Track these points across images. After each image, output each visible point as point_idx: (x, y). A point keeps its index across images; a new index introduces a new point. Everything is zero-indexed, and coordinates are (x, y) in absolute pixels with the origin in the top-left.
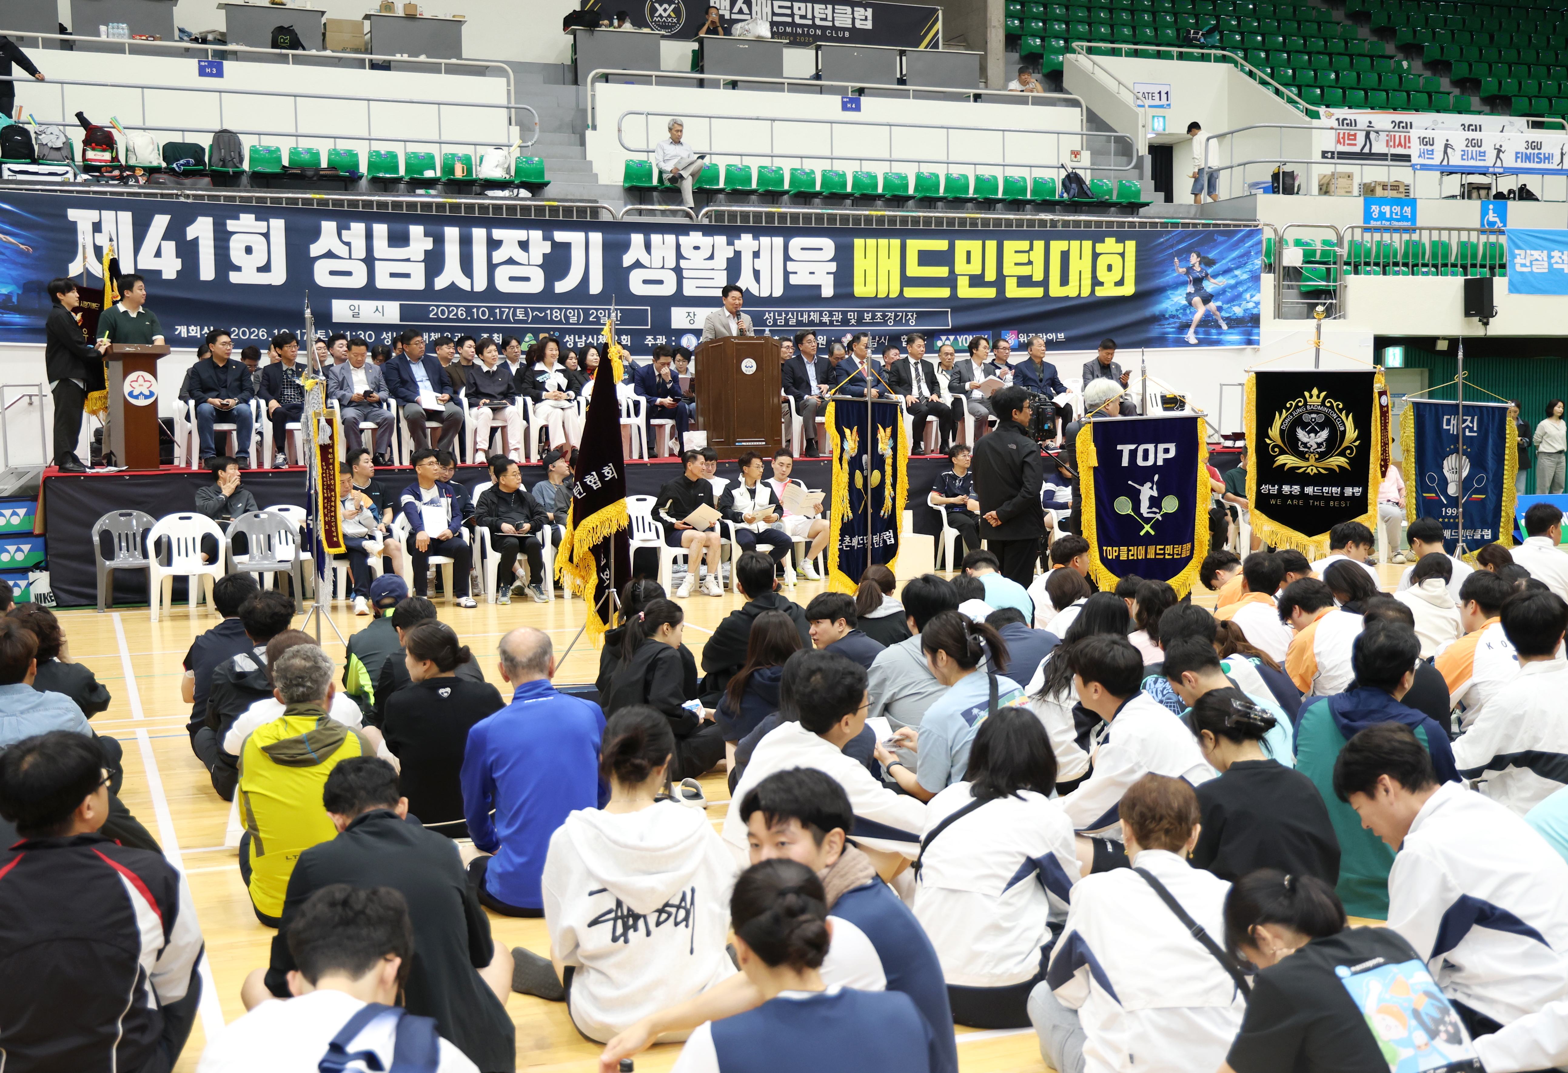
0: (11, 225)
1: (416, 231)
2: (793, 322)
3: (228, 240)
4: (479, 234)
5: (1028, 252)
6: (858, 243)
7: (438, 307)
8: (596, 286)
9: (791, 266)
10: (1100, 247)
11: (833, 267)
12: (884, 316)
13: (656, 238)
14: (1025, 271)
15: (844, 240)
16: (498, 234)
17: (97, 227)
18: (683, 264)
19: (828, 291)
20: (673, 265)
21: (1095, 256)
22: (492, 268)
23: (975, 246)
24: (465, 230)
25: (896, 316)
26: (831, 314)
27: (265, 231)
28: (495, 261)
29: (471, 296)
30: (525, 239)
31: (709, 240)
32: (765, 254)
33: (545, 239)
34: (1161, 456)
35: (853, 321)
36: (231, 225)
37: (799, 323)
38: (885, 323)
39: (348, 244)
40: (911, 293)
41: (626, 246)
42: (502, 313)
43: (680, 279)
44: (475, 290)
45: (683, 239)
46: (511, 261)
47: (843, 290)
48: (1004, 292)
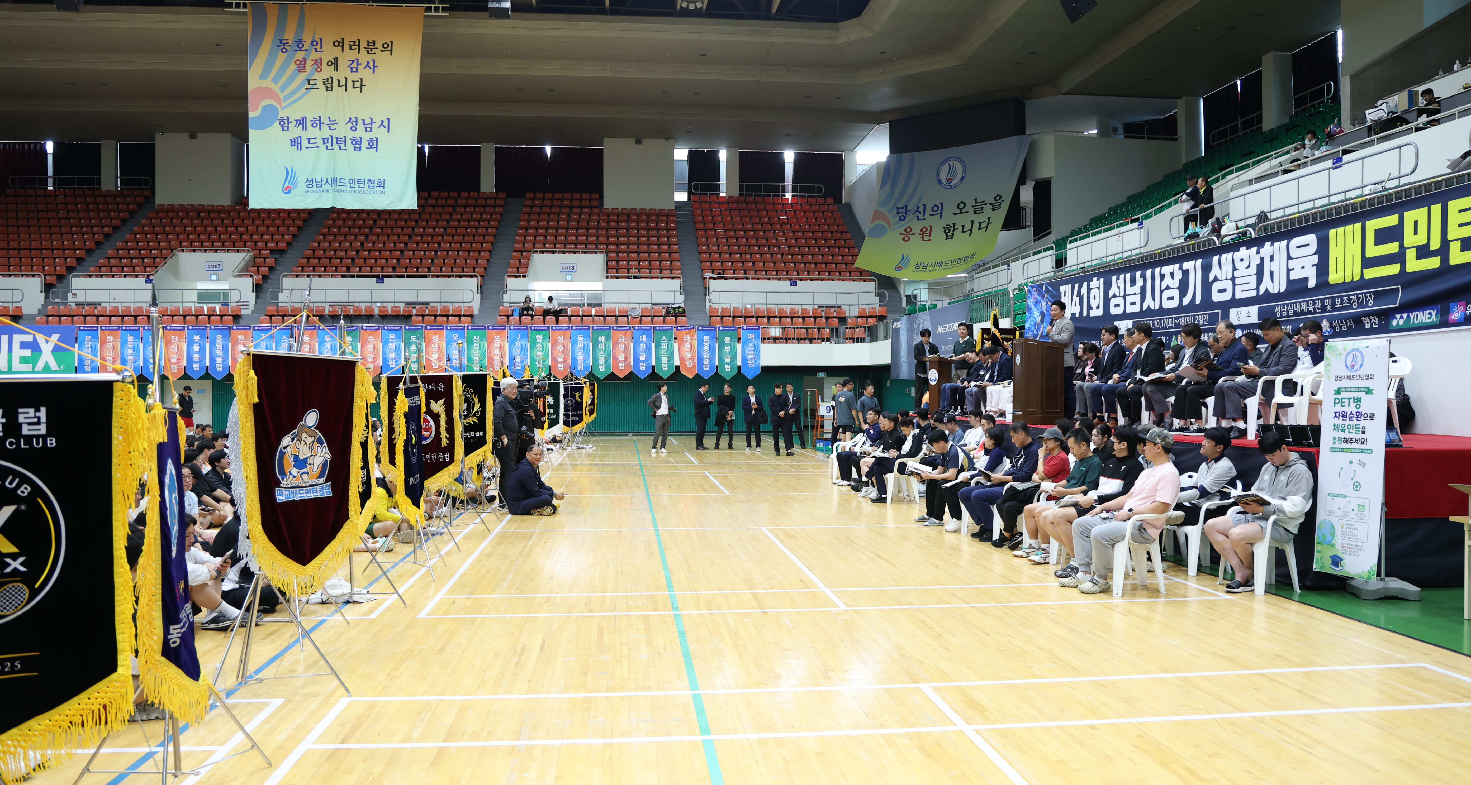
1: (1138, 275)
2: (1291, 313)
3: (1090, 294)
4: (1157, 272)
5: (1470, 209)
6: (1332, 233)
8: (1199, 299)
9: (1290, 264)
11: (1315, 259)
12: (1349, 300)
13: (1224, 257)
14: (1468, 232)
15: (1322, 233)
19: (1312, 282)
22: (1161, 293)
23: (1422, 214)
24: (1153, 270)
25: (1358, 299)
26: (1314, 303)
27: (1099, 286)
28: (1162, 288)
30: (1173, 271)
31: (1249, 251)
32: (1277, 257)
33: (1180, 269)
35: (1329, 307)
37: (1295, 313)
38: (1350, 307)
39: (1119, 288)
40: (1368, 274)
41: (1211, 267)
42: (1165, 323)
43: (1234, 286)
44: (1156, 309)
45: (1236, 255)
46: (1167, 287)
47: (1322, 280)
48: (1448, 260)
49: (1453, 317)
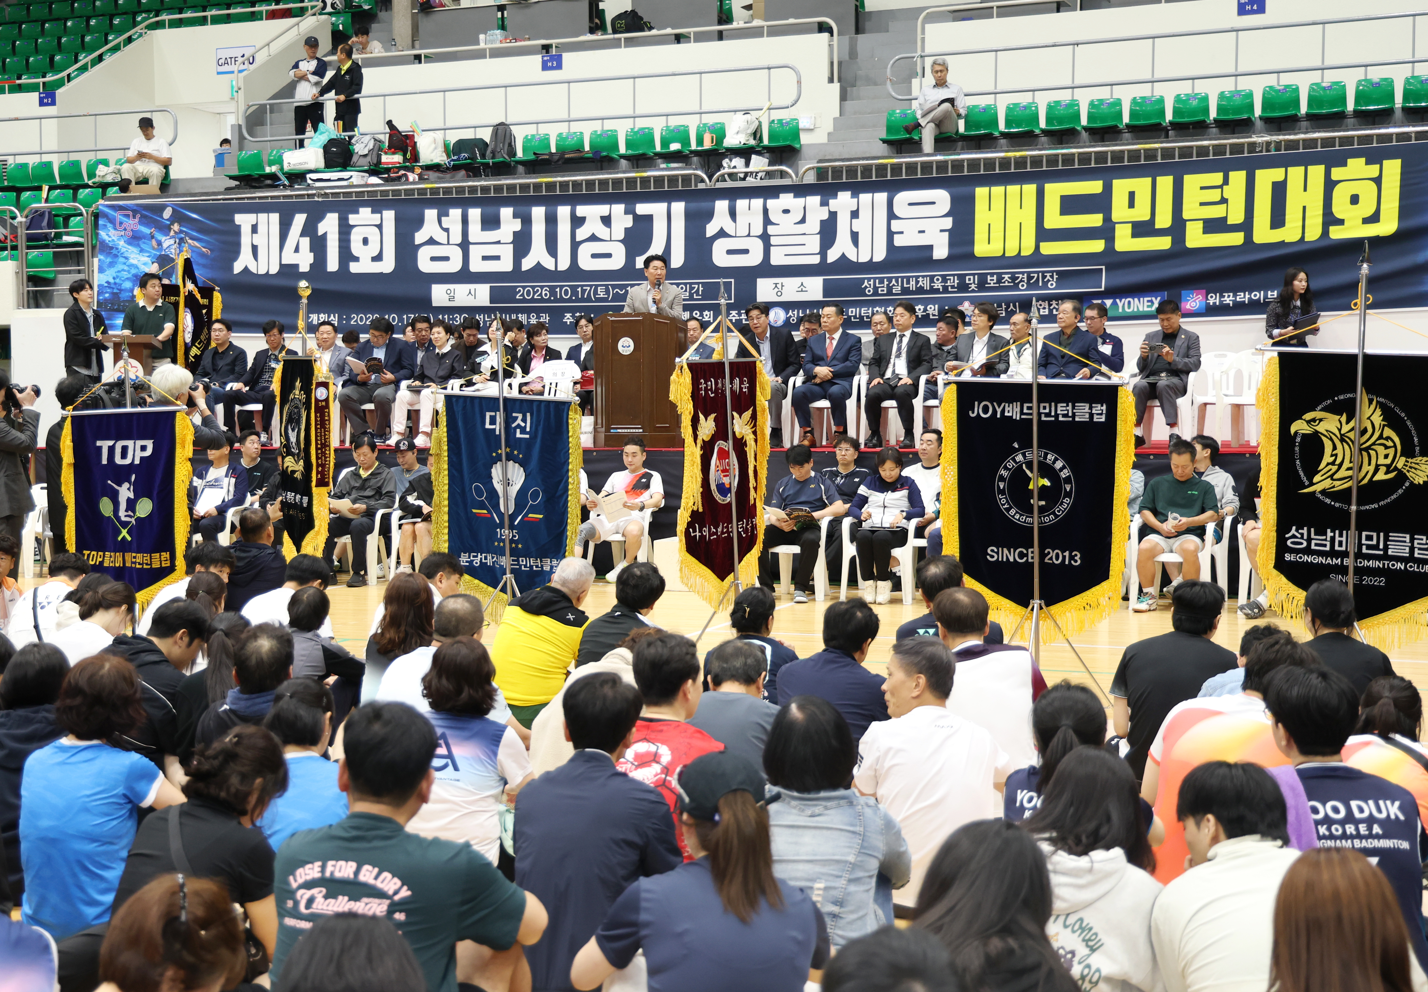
0: (198, 231)
1: (506, 213)
2: (897, 289)
3: (349, 233)
4: (563, 212)
5: (1221, 187)
6: (981, 192)
7: (524, 287)
8: (677, 260)
9: (895, 226)
10: (1336, 173)
11: (948, 223)
12: (1014, 278)
13: (741, 204)
14: (1216, 212)
15: (962, 190)
16: (581, 210)
17: (254, 229)
18: (771, 230)
19: (941, 252)
20: (760, 232)
21: (1330, 185)
22: (575, 245)
23: (1141, 185)
24: (551, 208)
25: (1030, 278)
26: (944, 279)
27: (378, 222)
28: (579, 238)
29: (556, 275)
30: (607, 214)
31: (801, 201)
32: (865, 213)
33: (626, 212)
34: (139, 454)
35: (973, 286)
36: (353, 219)
37: (905, 291)
38: (1016, 287)
39: (447, 230)
40: (1049, 248)
41: (709, 215)
42: (583, 291)
43: (767, 247)
44: (559, 269)
45: (771, 203)
46: (593, 238)
47: (960, 250)
48: (1184, 241)
49: (1188, 307)
